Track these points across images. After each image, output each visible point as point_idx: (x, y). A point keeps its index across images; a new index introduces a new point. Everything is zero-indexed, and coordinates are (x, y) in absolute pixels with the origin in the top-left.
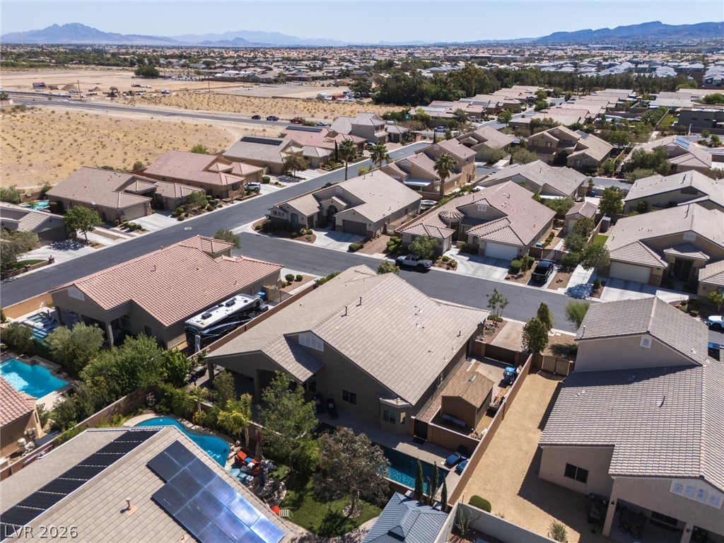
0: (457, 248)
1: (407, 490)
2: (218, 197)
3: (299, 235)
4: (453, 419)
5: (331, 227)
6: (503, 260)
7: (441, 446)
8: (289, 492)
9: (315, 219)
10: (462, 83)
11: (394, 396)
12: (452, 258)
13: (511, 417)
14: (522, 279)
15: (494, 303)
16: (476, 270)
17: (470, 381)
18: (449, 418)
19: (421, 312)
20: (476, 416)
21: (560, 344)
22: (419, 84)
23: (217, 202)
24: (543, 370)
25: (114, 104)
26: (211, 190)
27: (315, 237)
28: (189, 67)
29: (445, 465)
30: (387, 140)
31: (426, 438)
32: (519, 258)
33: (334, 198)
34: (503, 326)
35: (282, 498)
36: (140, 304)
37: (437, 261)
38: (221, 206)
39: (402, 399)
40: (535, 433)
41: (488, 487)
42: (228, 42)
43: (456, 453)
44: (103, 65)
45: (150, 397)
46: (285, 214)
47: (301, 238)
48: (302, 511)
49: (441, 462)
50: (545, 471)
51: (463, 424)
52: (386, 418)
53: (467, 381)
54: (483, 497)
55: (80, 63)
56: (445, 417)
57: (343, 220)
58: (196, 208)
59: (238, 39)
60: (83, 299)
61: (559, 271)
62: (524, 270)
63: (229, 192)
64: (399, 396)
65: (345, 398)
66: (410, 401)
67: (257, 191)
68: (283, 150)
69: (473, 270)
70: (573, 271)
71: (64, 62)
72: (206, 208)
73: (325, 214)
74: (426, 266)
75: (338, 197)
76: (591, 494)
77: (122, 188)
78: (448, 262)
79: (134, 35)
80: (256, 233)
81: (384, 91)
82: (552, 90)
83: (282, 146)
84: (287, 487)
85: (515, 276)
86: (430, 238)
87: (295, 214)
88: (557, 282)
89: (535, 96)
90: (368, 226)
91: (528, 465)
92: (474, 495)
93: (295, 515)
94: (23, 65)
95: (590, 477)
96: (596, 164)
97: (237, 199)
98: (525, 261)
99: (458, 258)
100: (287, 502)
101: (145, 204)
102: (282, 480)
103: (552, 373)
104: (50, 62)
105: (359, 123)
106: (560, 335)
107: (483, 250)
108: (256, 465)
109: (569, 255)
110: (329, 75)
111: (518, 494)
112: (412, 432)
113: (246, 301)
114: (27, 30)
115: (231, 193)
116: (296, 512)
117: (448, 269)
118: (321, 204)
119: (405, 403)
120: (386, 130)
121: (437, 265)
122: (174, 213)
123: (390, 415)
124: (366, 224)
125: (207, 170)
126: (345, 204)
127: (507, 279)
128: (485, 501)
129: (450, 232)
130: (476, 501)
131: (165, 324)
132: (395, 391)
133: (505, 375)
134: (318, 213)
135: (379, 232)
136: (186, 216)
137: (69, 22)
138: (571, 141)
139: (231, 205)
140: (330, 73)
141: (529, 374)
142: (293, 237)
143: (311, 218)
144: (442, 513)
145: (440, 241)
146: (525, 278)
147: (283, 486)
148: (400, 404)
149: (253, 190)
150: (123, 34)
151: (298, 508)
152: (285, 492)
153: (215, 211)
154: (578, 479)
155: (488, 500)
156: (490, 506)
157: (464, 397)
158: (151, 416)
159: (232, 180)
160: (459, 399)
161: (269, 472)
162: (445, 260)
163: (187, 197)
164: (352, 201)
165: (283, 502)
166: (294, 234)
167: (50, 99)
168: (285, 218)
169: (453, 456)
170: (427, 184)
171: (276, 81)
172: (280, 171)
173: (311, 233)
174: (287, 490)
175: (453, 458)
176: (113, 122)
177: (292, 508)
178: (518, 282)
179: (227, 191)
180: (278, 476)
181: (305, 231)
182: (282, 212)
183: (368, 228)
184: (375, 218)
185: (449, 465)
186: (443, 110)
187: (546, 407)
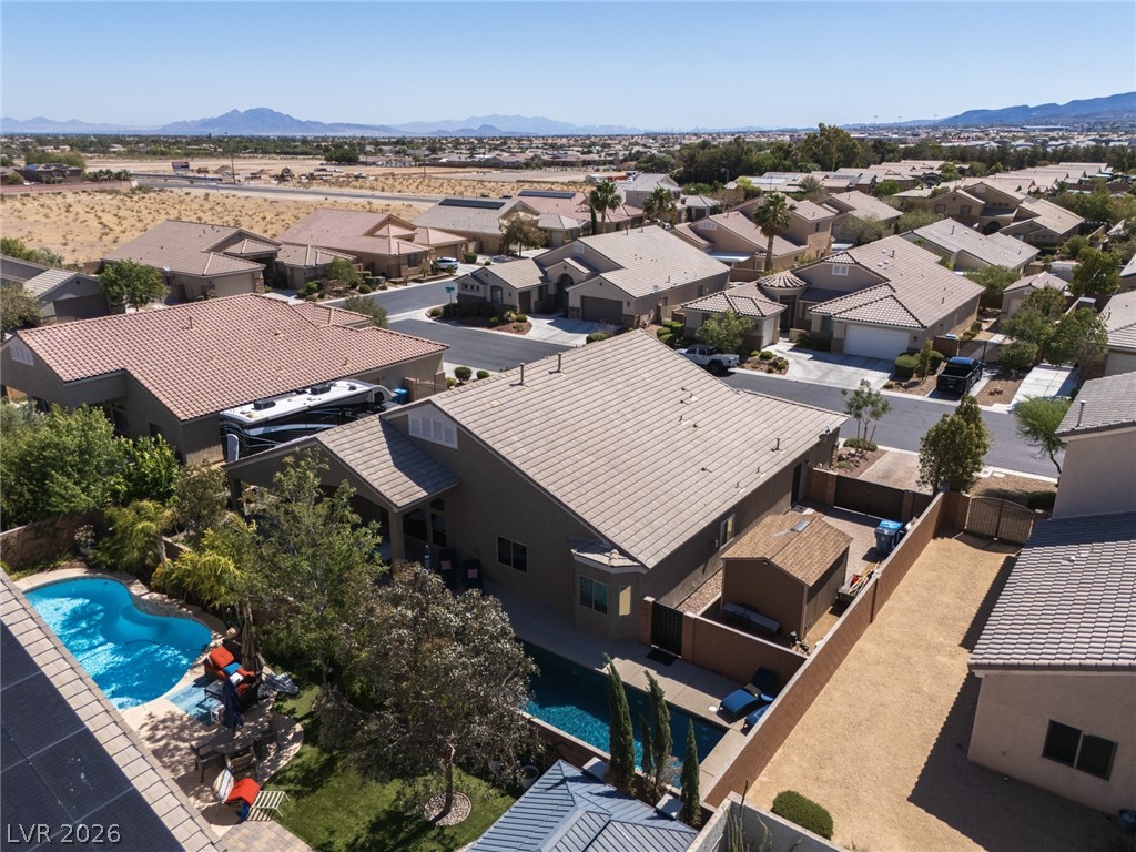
0: (790, 341)
1: (591, 755)
2: (383, 275)
3: (503, 322)
4: (749, 613)
5: (562, 314)
6: (879, 360)
7: (713, 671)
8: (308, 748)
9: (535, 297)
10: (815, 154)
11: (602, 544)
12: (779, 355)
13: (891, 618)
14: (918, 388)
15: (859, 408)
16: (826, 374)
17: (792, 530)
18: (741, 610)
19: (694, 399)
20: (805, 607)
21: (1005, 488)
22: (746, 154)
23: (378, 282)
24: (966, 532)
25: (281, 187)
26: (373, 264)
27: (531, 326)
28: (406, 154)
29: (719, 713)
30: (684, 217)
31: (679, 651)
32: (911, 352)
33: (569, 260)
34: (875, 459)
35: (283, 763)
36: (140, 378)
37: (750, 359)
38: (384, 288)
39: (623, 552)
40: (952, 656)
41: (827, 774)
42: (472, 131)
43: (750, 687)
44: (286, 153)
45: (82, 535)
46: (481, 287)
47: (506, 326)
48: (323, 798)
49: (707, 706)
50: (986, 740)
51: (774, 626)
52: (586, 600)
53: (787, 531)
54: (812, 798)
55: (256, 151)
56: (731, 608)
57: (583, 297)
58: (341, 288)
59: (485, 127)
60: (32, 364)
61: (993, 378)
62: (922, 375)
63: (403, 267)
64: (615, 546)
65: (504, 559)
66: (641, 558)
67: (451, 270)
68: (504, 217)
69: (820, 373)
70: (1023, 378)
71: (234, 151)
72: (358, 288)
73: (552, 290)
74: (726, 364)
75: (576, 259)
76: (1123, 812)
77: (219, 248)
78: (772, 361)
79: (341, 124)
80: (430, 320)
81: (690, 166)
82: (967, 167)
83: (504, 210)
84: (308, 737)
85: (904, 384)
86: (738, 316)
87: (499, 286)
88: (991, 394)
89: (939, 172)
90: (625, 305)
91: (936, 727)
92: (786, 789)
93: (298, 806)
94: (177, 154)
95: (1121, 762)
96: (1055, 240)
97: (415, 281)
98: (924, 356)
99: (790, 356)
100: (291, 774)
101: (252, 274)
102: (298, 720)
103: (989, 538)
104: (216, 150)
105: (639, 189)
106: (1002, 476)
107: (841, 342)
108: (247, 679)
109: (1014, 346)
110: (609, 158)
111: (910, 799)
112: (647, 634)
113: (352, 388)
114: (197, 119)
115: (406, 270)
116: (303, 800)
117: (769, 371)
118: (545, 273)
119: (629, 562)
120: (683, 202)
121: (749, 365)
122: (301, 291)
123: (595, 591)
124: (621, 302)
125: (371, 233)
126: (586, 271)
127: (887, 387)
128: (817, 807)
129: (777, 308)
130: (789, 804)
131: (179, 415)
132: (609, 535)
133: (878, 535)
134: (540, 288)
135: (645, 319)
136: (321, 297)
137: (254, 107)
138: (1007, 205)
139: (402, 288)
140: (610, 155)
141: (935, 537)
142: (491, 326)
143: (525, 295)
144: (681, 827)
145: (758, 323)
146: (924, 387)
147: (295, 734)
148: (616, 563)
149: (444, 270)
150: (326, 122)
151: (313, 791)
152: (296, 747)
153: (372, 293)
154: (1084, 766)
155: (824, 806)
156: (831, 823)
157: (777, 561)
158: (78, 572)
159: (407, 248)
160: (763, 565)
161: (277, 700)
162: (766, 357)
163: (324, 266)
164: (598, 265)
165: (284, 771)
166: (493, 320)
167: (192, 182)
168: (481, 294)
169: (740, 692)
170: (742, 259)
171: (527, 165)
172: (497, 247)
173: (525, 321)
174: (305, 743)
175: (740, 698)
176: (268, 203)
177: (299, 788)
178: (911, 392)
179: (399, 266)
180: (293, 711)
181: (513, 315)
182: (476, 283)
183: (626, 310)
184: (638, 290)
185: (728, 714)
186: (781, 181)
187: (979, 604)
